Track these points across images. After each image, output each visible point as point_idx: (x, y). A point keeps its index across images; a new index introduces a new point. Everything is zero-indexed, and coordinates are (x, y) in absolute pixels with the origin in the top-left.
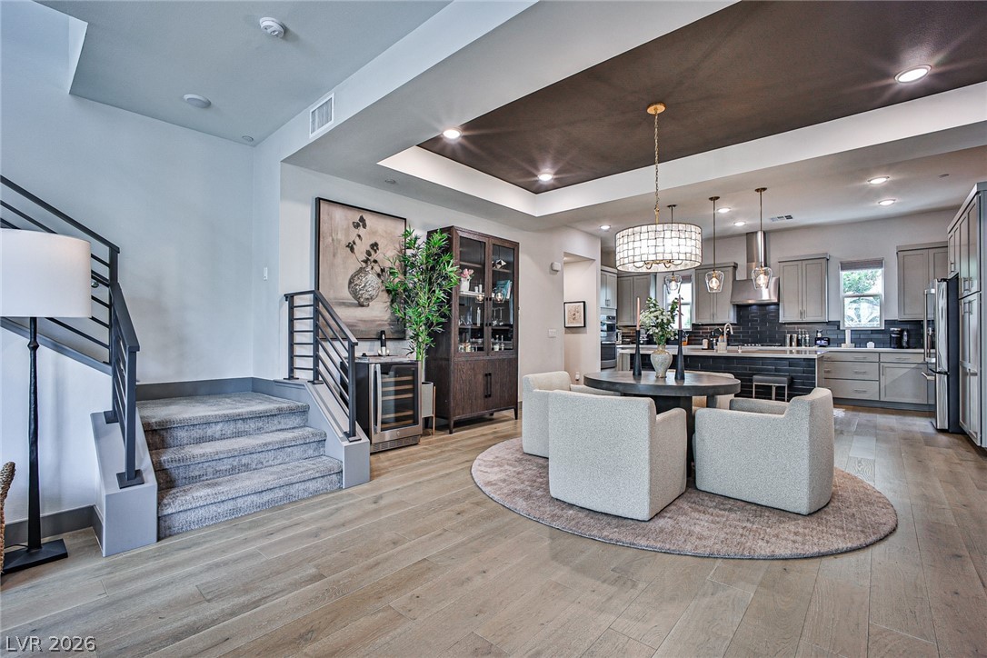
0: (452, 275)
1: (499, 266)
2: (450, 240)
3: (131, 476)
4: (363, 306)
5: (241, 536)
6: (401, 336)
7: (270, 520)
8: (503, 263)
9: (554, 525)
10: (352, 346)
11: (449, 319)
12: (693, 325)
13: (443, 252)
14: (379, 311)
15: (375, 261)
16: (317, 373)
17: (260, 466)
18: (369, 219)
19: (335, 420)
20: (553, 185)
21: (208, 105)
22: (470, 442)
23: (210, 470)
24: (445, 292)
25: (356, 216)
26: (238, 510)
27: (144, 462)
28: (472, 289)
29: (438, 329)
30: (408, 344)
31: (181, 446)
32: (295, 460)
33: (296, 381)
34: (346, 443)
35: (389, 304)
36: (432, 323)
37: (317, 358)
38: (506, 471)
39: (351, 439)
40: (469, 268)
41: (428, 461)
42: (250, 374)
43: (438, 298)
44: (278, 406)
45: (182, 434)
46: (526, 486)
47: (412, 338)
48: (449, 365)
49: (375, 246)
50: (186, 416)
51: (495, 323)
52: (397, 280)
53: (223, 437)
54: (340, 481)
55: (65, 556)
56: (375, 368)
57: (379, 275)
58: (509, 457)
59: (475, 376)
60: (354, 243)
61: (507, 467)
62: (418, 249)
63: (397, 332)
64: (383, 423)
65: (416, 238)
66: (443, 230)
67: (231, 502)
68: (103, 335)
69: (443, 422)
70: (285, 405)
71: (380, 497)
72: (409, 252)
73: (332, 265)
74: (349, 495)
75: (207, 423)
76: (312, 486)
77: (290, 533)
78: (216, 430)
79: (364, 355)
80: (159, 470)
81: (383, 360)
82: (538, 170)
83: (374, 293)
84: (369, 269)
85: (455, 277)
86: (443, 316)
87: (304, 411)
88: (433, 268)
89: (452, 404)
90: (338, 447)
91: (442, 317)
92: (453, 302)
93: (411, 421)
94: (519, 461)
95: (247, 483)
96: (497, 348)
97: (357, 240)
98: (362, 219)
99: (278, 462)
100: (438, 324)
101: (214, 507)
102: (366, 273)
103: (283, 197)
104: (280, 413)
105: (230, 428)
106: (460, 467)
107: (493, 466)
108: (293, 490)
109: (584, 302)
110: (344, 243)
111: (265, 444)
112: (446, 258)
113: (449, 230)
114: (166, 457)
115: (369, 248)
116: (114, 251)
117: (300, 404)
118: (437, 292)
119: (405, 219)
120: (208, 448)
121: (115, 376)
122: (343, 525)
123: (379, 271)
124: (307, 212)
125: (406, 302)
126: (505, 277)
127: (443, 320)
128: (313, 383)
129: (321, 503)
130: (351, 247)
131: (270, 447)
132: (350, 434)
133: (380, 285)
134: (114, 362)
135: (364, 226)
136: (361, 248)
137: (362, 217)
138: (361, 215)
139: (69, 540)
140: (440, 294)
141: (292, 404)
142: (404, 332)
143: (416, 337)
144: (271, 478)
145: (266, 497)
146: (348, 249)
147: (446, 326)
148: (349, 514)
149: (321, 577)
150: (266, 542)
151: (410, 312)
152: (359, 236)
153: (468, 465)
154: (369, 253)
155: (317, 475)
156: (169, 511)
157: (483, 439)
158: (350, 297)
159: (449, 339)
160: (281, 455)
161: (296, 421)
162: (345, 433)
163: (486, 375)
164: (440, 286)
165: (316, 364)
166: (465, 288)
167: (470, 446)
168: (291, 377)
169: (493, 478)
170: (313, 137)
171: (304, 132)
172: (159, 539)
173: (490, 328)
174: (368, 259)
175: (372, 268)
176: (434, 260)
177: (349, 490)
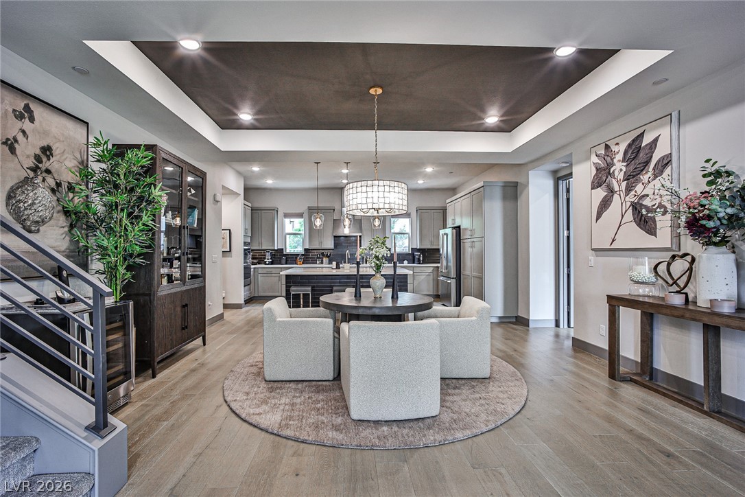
1: (189, 193)
8: (192, 191)
12: (305, 249)
13: (146, 172)
14: (55, 238)
15: (48, 171)
18: (37, 109)
20: (252, 124)
25: (18, 103)
34: (101, 443)
35: (66, 229)
39: (102, 434)
43: (146, 225)
48: (151, 301)
49: (47, 150)
57: (53, 191)
59: (174, 309)
60: (16, 141)
82: (237, 107)
83: (46, 214)
84: (38, 180)
85: (160, 203)
88: (132, 189)
89: (155, 344)
97: (20, 137)
98: (27, 109)
100: (139, 255)
102: (35, 186)
109: (230, 230)
113: (153, 148)
115: (38, 152)
119: (86, 122)
123: (53, 184)
130: (10, 145)
133: (54, 203)
135: (31, 119)
136: (26, 150)
137: (27, 106)
138: (27, 102)
146: (6, 147)
152: (23, 132)
154: (38, 159)
158: (9, 217)
159: (151, 271)
163: (184, 306)
174: (37, 167)
175: (43, 180)
176: (137, 180)
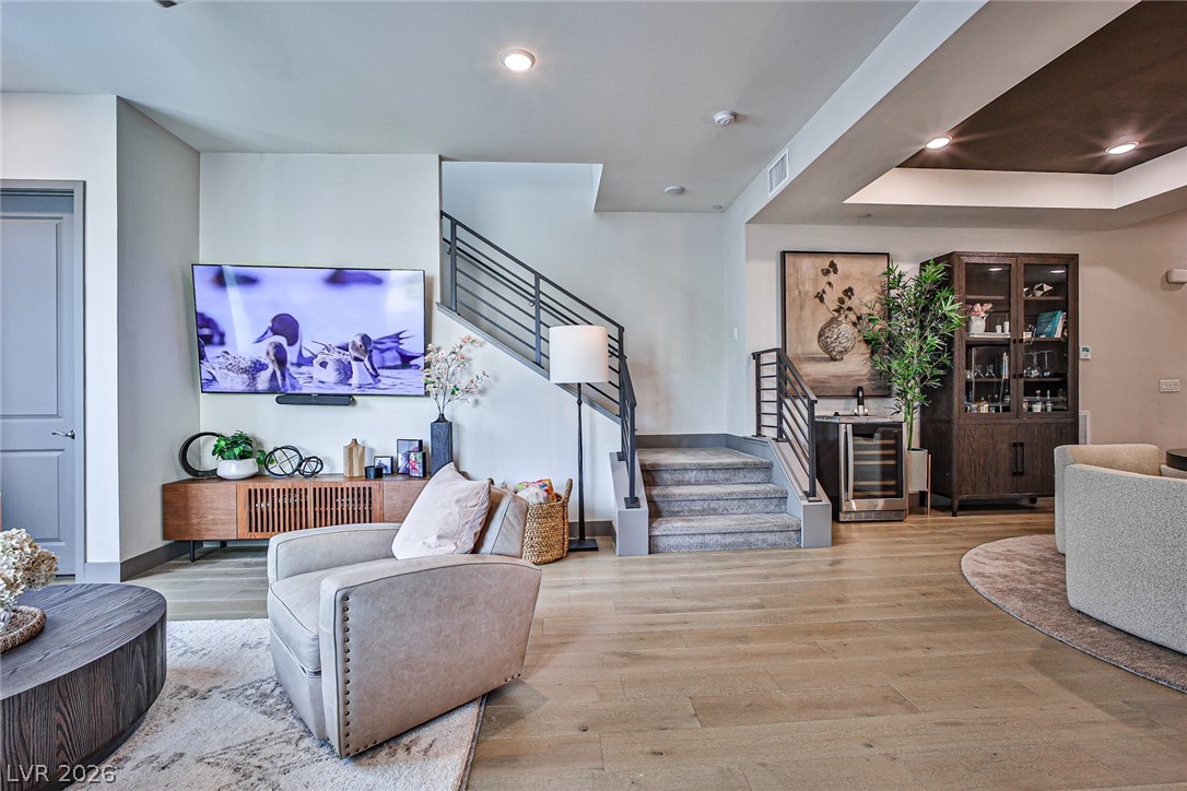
0: (953, 315)
1: (1039, 293)
2: (949, 270)
3: (632, 502)
4: (835, 360)
5: (707, 565)
6: (885, 393)
7: (730, 558)
8: (1047, 288)
9: (1055, 634)
10: (812, 404)
11: (950, 371)
13: (939, 287)
14: (856, 365)
15: (850, 309)
16: (781, 431)
17: (725, 512)
18: (840, 262)
19: (795, 478)
21: (682, 191)
22: (979, 529)
23: (686, 509)
24: (942, 337)
25: (825, 263)
26: (706, 545)
27: (641, 493)
28: (990, 328)
29: (935, 384)
30: (892, 402)
31: (666, 486)
32: (756, 513)
33: (763, 439)
34: (805, 502)
35: (868, 356)
36: (926, 377)
37: (780, 416)
38: (1014, 567)
39: (811, 499)
40: (982, 303)
41: (908, 539)
42: (725, 431)
43: (932, 346)
44: (743, 460)
45: (666, 476)
46: (1038, 589)
47: (898, 394)
48: (951, 429)
49: (849, 292)
50: (670, 462)
51: (1035, 373)
52: (878, 327)
53: (697, 483)
54: (799, 539)
55: (596, 549)
56: (845, 430)
57: (854, 324)
58: (1032, 553)
59: (995, 445)
60: (824, 292)
61: (1017, 563)
62: (904, 287)
63: (879, 388)
64: (854, 490)
65: (900, 276)
66: (937, 261)
67: (701, 537)
68: (615, 394)
69: (945, 501)
70: (750, 460)
71: (838, 562)
72: (893, 293)
73: (799, 319)
74: (806, 554)
75: (685, 469)
76: (771, 538)
77: (744, 571)
78: (692, 475)
79: (836, 414)
80: (651, 501)
81: (856, 420)
83: (849, 344)
84: (842, 318)
85: (956, 318)
86: (943, 367)
87: (768, 467)
88: (925, 309)
89: (955, 479)
90: (798, 506)
91: (941, 368)
92: (956, 350)
93: (893, 493)
94: (1044, 561)
95: (713, 523)
96: (1037, 408)
97: (827, 289)
98: (833, 265)
99: (742, 511)
101: (687, 538)
102: (839, 323)
103: (748, 258)
104: (744, 467)
105: (702, 476)
106: (948, 553)
107: (997, 559)
108: (753, 538)
110: (813, 293)
111: (730, 494)
112: (945, 293)
113: (949, 257)
114: (656, 492)
115: (841, 295)
116: (621, 330)
117: (764, 460)
118: (929, 338)
119: (888, 254)
120: (684, 490)
121: (623, 427)
122: (793, 576)
123: (854, 318)
124: (772, 268)
125: (890, 353)
126: (1050, 307)
127: (941, 372)
128: (777, 440)
129: (777, 555)
130: (820, 297)
131: (734, 497)
132: (811, 494)
133: (856, 334)
134: (622, 415)
135: (835, 271)
136: (832, 298)
137: (832, 263)
138: (830, 260)
139: (600, 541)
140: (935, 341)
141: (757, 460)
142: (890, 388)
143: (903, 394)
144: (734, 523)
145: (729, 539)
146: (817, 300)
147: (946, 380)
148: (802, 569)
149: (763, 607)
150: (725, 573)
151: (895, 365)
152: (829, 284)
153: (960, 552)
154: (841, 301)
155: (775, 528)
156: (656, 533)
157: (1001, 528)
158: (821, 351)
159: (950, 397)
160: (744, 506)
161: (760, 476)
162: (805, 492)
163: (1015, 445)
164: (935, 330)
165: (780, 422)
166: (978, 329)
167: (978, 533)
168: (759, 435)
169: (988, 570)
170: (771, 195)
171: (764, 191)
172: (650, 553)
173: (1021, 381)
174: (841, 308)
175: (846, 317)
176: (926, 298)
177: (807, 550)
